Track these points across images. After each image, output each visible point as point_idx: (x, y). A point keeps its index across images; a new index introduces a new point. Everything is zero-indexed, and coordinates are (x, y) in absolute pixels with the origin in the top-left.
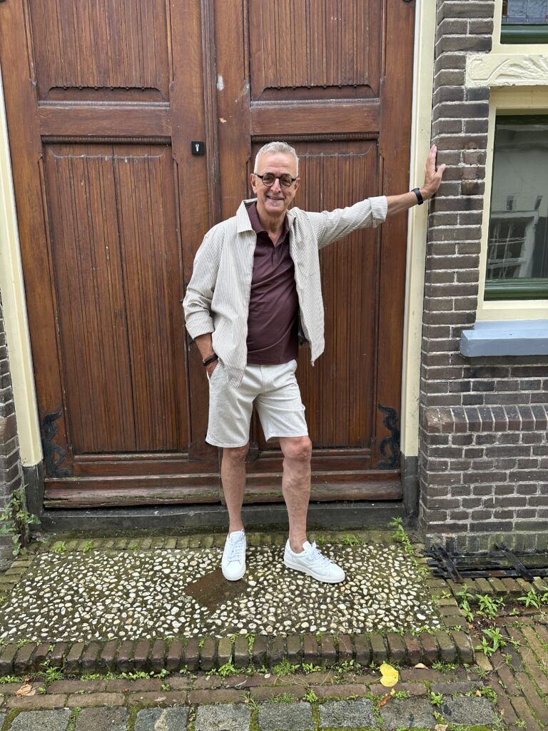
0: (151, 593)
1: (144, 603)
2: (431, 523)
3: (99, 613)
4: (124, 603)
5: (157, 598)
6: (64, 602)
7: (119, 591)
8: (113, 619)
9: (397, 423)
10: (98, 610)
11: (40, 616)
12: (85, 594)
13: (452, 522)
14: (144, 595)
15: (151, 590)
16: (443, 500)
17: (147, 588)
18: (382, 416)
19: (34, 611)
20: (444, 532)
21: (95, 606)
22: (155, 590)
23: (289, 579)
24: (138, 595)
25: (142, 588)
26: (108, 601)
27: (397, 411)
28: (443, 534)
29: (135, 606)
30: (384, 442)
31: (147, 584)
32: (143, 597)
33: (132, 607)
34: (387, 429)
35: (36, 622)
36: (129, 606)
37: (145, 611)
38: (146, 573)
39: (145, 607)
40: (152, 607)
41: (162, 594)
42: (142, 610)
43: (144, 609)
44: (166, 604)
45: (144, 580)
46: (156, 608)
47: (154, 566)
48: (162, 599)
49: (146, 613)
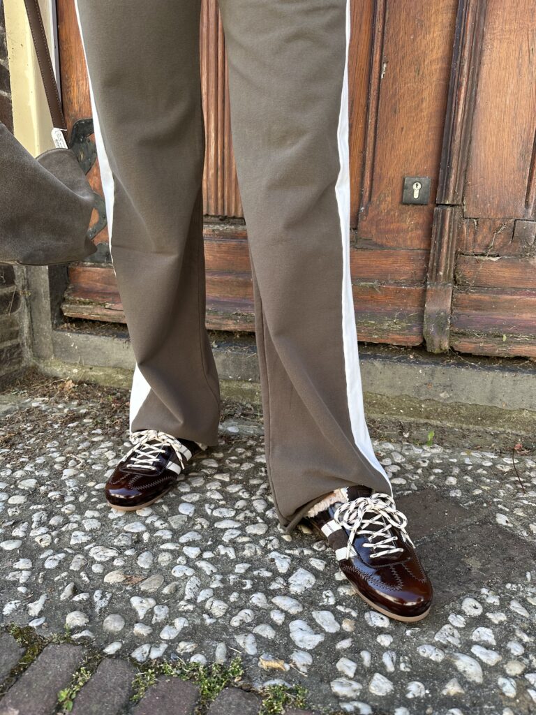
0: (238, 512)
3: (79, 538)
4: (158, 524)
5: (251, 529)
8: (108, 566)
10: (80, 527)
12: (70, 483)
14: (216, 513)
15: (240, 504)
17: (230, 499)
21: (78, 517)
22: (250, 507)
24: (199, 513)
25: (217, 496)
29: (183, 539)
31: (233, 489)
33: (174, 539)
37: (209, 561)
38: (235, 465)
39: (212, 549)
40: (232, 555)
41: (267, 521)
42: (200, 557)
43: (207, 555)
44: (274, 555)
45: (227, 479)
46: (244, 560)
47: (255, 454)
48: (263, 537)
49: (207, 567)
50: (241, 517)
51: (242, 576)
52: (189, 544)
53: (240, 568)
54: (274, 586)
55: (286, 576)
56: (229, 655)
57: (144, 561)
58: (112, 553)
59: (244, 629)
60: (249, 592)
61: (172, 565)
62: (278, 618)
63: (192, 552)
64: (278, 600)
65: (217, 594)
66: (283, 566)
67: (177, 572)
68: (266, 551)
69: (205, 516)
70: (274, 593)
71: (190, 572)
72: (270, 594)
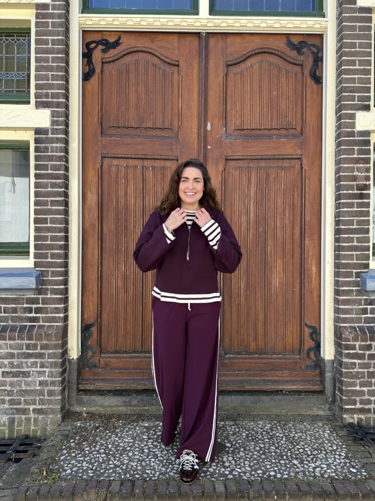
0: (159, 449)
1: (156, 456)
2: (346, 407)
3: (126, 462)
4: (142, 455)
5: (163, 453)
6: (100, 454)
7: (136, 448)
8: (137, 466)
9: (318, 337)
10: (124, 459)
11: (85, 463)
12: (113, 449)
13: (360, 406)
14: (154, 450)
15: (158, 447)
16: (354, 390)
17: (156, 446)
18: (307, 331)
19: (81, 459)
20: (355, 414)
21: (121, 457)
22: (161, 447)
23: (254, 443)
24: (150, 451)
25: (152, 446)
26: (130, 454)
27: (318, 328)
28: (355, 416)
29: (149, 457)
30: (310, 350)
31: (155, 443)
32: (154, 452)
33: (147, 458)
34: (311, 341)
35: (83, 467)
36: (146, 457)
37: (158, 461)
38: (152, 437)
39: (157, 458)
40: (162, 459)
41: (167, 450)
42: (155, 460)
43: (157, 460)
44: (171, 457)
45: (152, 441)
46: (165, 459)
47: (156, 432)
48: (167, 454)
49: (158, 462)
50: (160, 450)
51: (166, 463)
52: (152, 458)
53: (165, 461)
54: (173, 463)
55: (175, 461)
56: (169, 476)
57: (144, 464)
58: (136, 463)
59: (170, 472)
60: (169, 465)
61: (150, 463)
62: (176, 469)
63: (153, 460)
64: (175, 466)
65: (162, 467)
66: (173, 459)
67: (152, 464)
68: (169, 457)
69: (151, 451)
70: (174, 465)
71: (155, 464)
72: (173, 465)
